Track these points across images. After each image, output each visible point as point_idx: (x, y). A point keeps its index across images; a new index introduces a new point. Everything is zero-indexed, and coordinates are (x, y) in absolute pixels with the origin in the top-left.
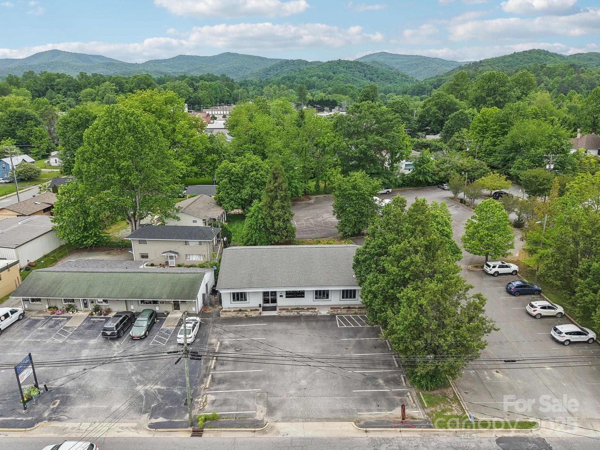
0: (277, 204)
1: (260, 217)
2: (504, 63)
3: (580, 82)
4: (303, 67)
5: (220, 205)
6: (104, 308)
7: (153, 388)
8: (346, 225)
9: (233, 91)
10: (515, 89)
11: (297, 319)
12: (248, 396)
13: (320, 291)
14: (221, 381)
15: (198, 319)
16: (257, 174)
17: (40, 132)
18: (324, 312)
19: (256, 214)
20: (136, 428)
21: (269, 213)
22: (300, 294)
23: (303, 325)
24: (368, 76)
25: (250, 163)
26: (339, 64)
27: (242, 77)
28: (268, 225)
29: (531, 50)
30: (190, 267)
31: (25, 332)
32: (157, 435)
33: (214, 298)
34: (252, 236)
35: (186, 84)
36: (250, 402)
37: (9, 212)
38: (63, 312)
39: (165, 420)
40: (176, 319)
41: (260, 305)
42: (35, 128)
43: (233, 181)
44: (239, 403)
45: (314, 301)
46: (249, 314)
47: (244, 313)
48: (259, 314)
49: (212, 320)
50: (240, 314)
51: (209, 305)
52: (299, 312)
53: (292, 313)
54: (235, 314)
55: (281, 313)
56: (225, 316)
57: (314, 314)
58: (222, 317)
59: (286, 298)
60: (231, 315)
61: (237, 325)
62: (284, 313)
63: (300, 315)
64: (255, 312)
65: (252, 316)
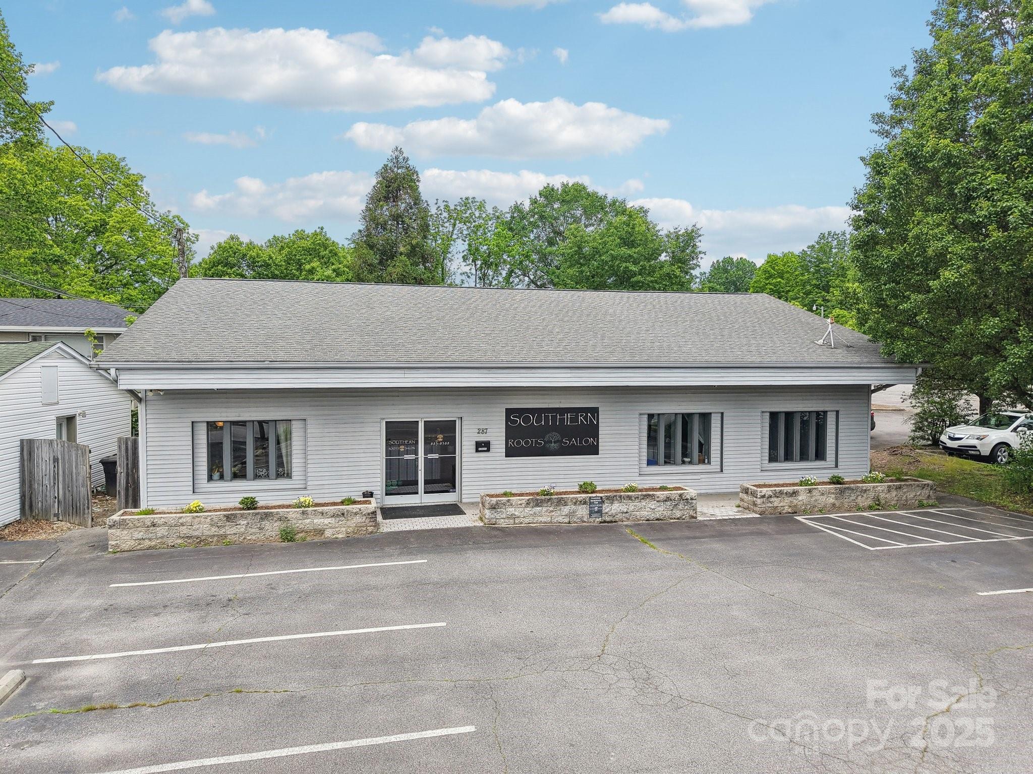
45: (642, 473)
46: (308, 521)
47: (271, 513)
48: (368, 520)
49: (41, 566)
50: (245, 522)
51: (56, 515)
52: (602, 507)
53: (564, 514)
54: (212, 525)
55: (499, 510)
56: (142, 542)
57: (678, 514)
58: (117, 546)
59: (506, 456)
60: (184, 530)
61: (218, 575)
62: (516, 513)
63: (605, 522)
64: (348, 511)
65: (326, 532)
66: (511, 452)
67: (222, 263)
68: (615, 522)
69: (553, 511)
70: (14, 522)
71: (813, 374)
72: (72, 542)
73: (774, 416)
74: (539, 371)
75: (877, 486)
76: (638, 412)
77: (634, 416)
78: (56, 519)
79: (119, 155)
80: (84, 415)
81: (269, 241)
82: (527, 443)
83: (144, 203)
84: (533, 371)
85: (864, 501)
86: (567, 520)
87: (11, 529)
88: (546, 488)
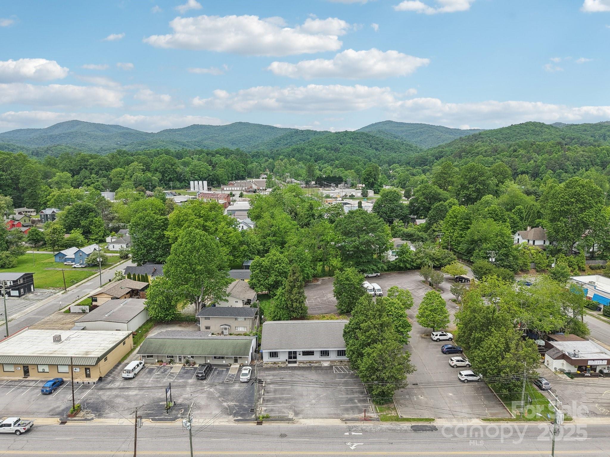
0: (295, 290)
1: (283, 300)
2: (502, 135)
3: (566, 159)
4: (312, 138)
5: (253, 288)
6: (191, 361)
7: (232, 404)
8: (342, 305)
9: (247, 165)
10: (492, 179)
11: (310, 368)
12: (284, 407)
13: (324, 351)
14: (268, 401)
15: (250, 368)
16: (280, 266)
17: (99, 222)
18: (326, 364)
19: (281, 298)
20: (227, 422)
21: (290, 297)
22: (311, 353)
23: (313, 372)
24: (374, 146)
25: (275, 258)
26: (345, 135)
27: (254, 147)
28: (289, 305)
29: (527, 123)
30: (238, 335)
31: (149, 375)
32: (239, 424)
33: (258, 355)
34: (277, 313)
35: (205, 163)
36: (285, 411)
37: (106, 296)
38: (167, 364)
39: (242, 418)
40: (236, 368)
41: (286, 360)
42: (96, 219)
43: (263, 271)
44: (280, 410)
46: (280, 365)
68: (312, 366)
85: (343, 364)
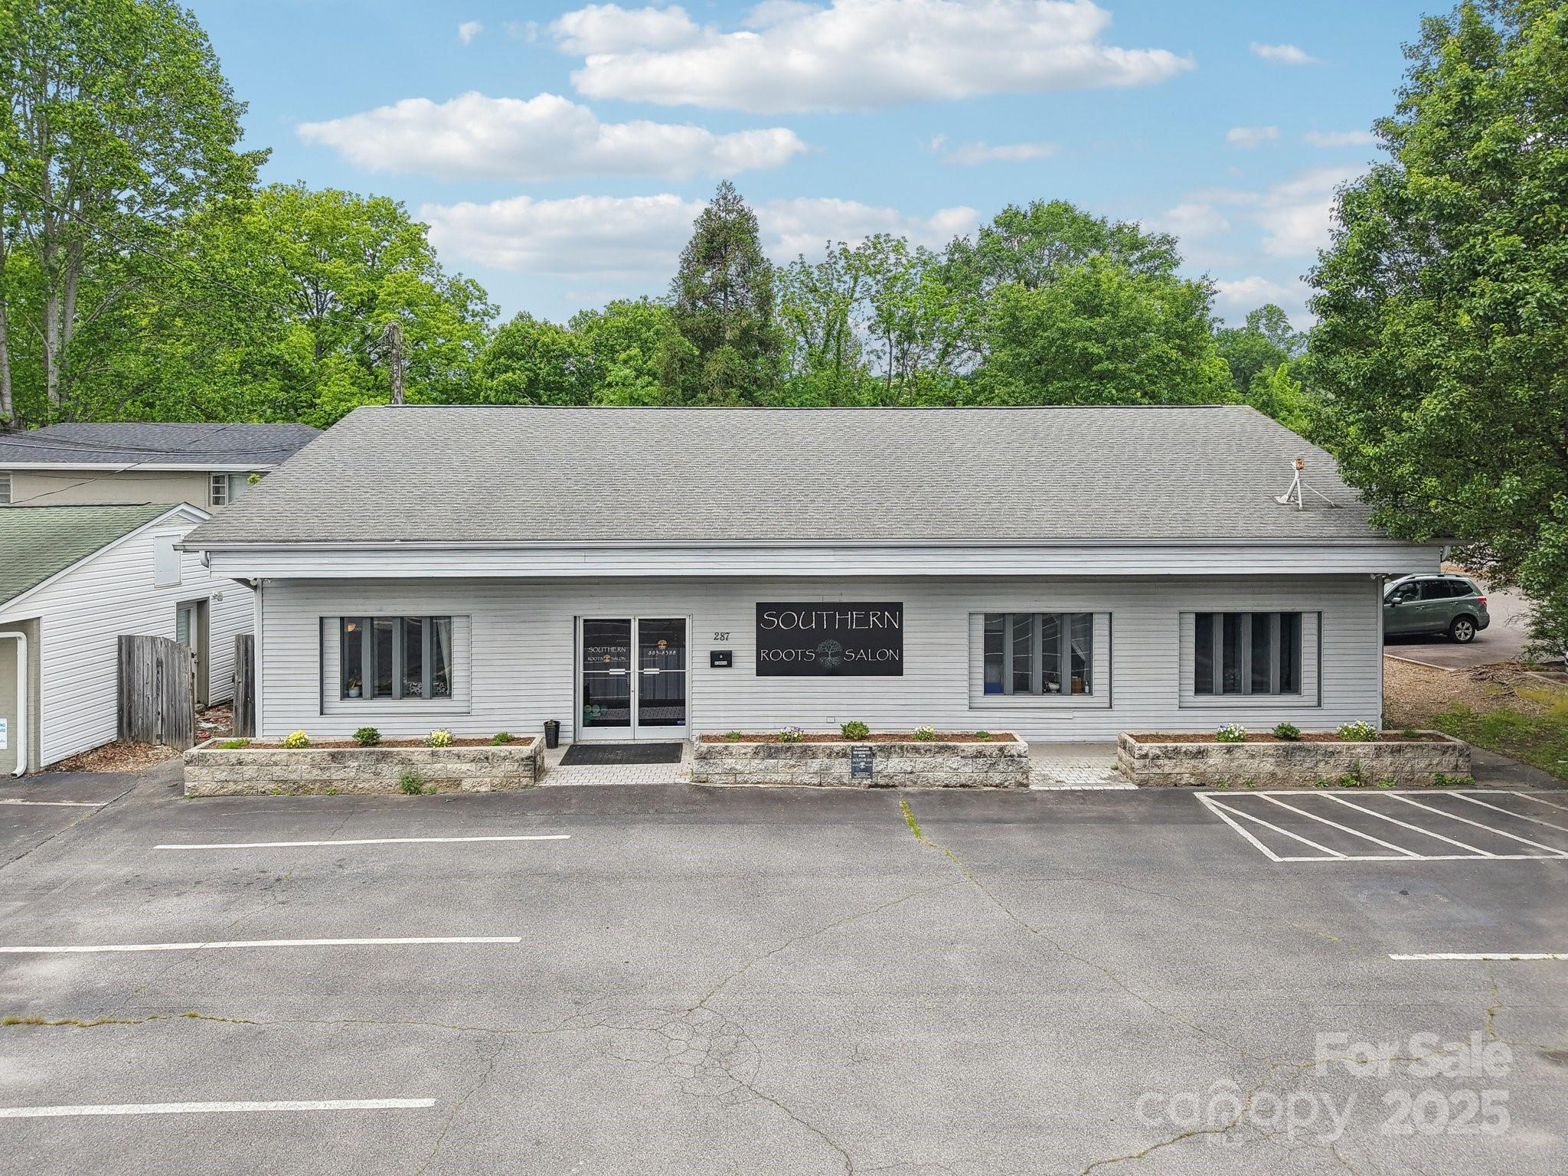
11: (859, 806)
18: (1078, 776)
23: (922, 843)
41: (553, 733)
45: (973, 705)
46: (439, 766)
47: (390, 752)
48: (521, 769)
49: (98, 811)
50: (356, 764)
51: (159, 737)
52: (871, 763)
53: (811, 770)
54: (313, 766)
55: (711, 761)
56: (225, 784)
57: (997, 778)
58: (195, 788)
59: (758, 675)
60: (277, 772)
61: (291, 840)
62: (738, 767)
63: (877, 786)
64: (493, 754)
65: (463, 783)
66: (764, 669)
67: (506, 353)
68: (894, 786)
69: (794, 766)
70: (107, 745)
71: (1246, 557)
72: (156, 777)
73: (1203, 620)
74: (785, 552)
75: (1355, 747)
76: (966, 611)
77: (961, 617)
78: (158, 742)
79: (396, 200)
80: (219, 598)
81: (574, 318)
82: (789, 655)
83: (427, 265)
84: (776, 552)
85: (1326, 772)
86: (816, 781)
87: (95, 756)
88: (788, 730)
